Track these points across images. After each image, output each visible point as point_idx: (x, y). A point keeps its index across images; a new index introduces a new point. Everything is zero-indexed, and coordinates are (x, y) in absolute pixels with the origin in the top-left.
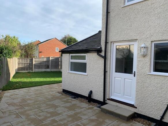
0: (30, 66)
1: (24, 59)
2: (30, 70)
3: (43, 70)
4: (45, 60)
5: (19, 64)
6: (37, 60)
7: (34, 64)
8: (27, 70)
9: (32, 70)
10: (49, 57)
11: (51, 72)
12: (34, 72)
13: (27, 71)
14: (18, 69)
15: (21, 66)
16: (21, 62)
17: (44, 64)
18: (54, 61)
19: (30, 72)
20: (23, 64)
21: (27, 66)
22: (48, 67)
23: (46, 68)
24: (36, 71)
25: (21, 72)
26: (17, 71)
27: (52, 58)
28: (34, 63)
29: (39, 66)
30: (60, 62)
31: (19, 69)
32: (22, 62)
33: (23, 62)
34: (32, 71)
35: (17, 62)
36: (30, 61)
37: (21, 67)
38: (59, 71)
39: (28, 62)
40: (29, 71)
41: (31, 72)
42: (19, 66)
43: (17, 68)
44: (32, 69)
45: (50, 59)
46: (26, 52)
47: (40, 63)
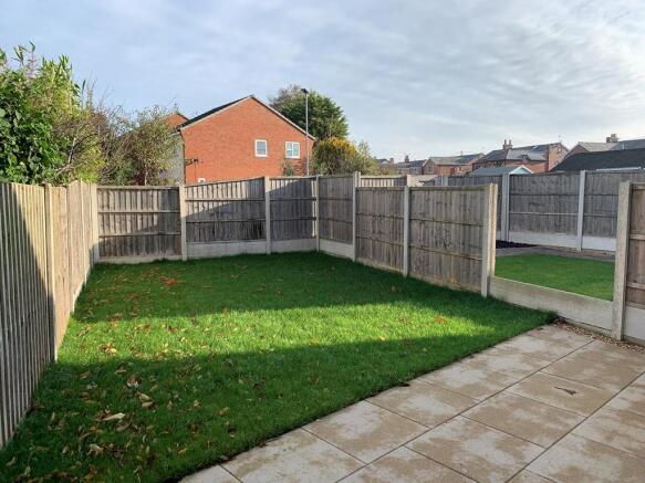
0: (166, 229)
1: (130, 190)
2: (163, 249)
3: (235, 247)
4: (241, 192)
5: (105, 217)
6: (199, 194)
7: (187, 218)
8: (150, 249)
9: (178, 251)
10: (263, 178)
11: (275, 255)
12: (191, 262)
13: (150, 258)
14: (102, 245)
15: (116, 231)
16: (117, 210)
17: (237, 217)
18: (289, 197)
19: (164, 261)
20: (128, 217)
21: (152, 229)
22: (256, 232)
23: (246, 239)
24: (197, 256)
25: (118, 260)
26: (98, 259)
27: (276, 185)
28: (184, 211)
29: (212, 225)
30: (315, 205)
31: (107, 247)
32: (123, 210)
33: (128, 210)
34: (176, 257)
35: (95, 209)
36: (163, 204)
37: (118, 233)
38: (312, 248)
39: (156, 209)
40: (160, 257)
41: (170, 258)
42: (107, 233)
43: (96, 240)
44: (174, 243)
45: (267, 190)
46: (132, 156)
47: (217, 211)
